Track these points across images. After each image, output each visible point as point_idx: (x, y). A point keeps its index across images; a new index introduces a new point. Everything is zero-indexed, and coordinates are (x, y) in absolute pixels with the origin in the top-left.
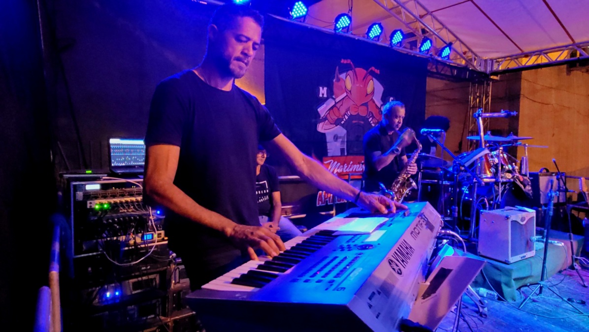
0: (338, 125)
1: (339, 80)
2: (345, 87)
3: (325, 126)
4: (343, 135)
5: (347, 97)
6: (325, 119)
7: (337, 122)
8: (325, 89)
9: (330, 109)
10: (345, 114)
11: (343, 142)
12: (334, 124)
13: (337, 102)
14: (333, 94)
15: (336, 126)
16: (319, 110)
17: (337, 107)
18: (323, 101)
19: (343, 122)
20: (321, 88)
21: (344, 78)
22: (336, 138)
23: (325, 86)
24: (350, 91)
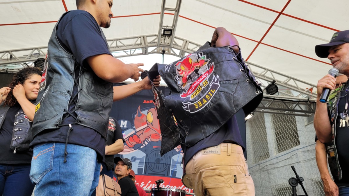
0: (137, 149)
1: (140, 115)
2: (147, 120)
4: (141, 157)
5: (148, 128)
7: (135, 147)
8: (126, 122)
9: (129, 137)
10: (145, 140)
11: (141, 163)
12: (134, 148)
13: (137, 131)
14: (134, 125)
15: (135, 150)
17: (137, 136)
19: (142, 147)
20: (122, 122)
21: (146, 114)
22: (134, 159)
23: (126, 120)
24: (152, 123)
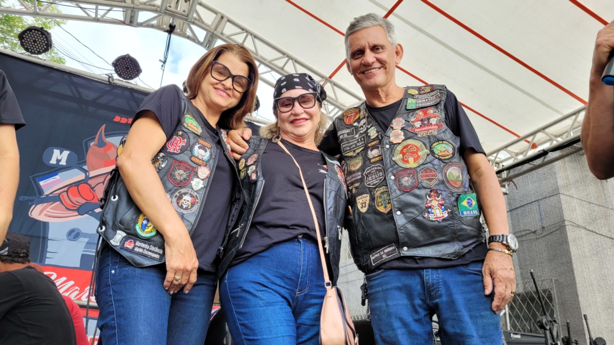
0: (86, 213)
1: (102, 144)
3: (48, 209)
4: (93, 232)
6: (53, 199)
9: (70, 185)
11: (89, 244)
12: (78, 210)
13: (90, 176)
14: (85, 163)
15: (80, 214)
16: (42, 183)
17: (90, 185)
18: (56, 170)
19: (97, 210)
20: (56, 152)
22: (74, 234)
23: (67, 149)
